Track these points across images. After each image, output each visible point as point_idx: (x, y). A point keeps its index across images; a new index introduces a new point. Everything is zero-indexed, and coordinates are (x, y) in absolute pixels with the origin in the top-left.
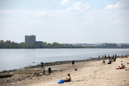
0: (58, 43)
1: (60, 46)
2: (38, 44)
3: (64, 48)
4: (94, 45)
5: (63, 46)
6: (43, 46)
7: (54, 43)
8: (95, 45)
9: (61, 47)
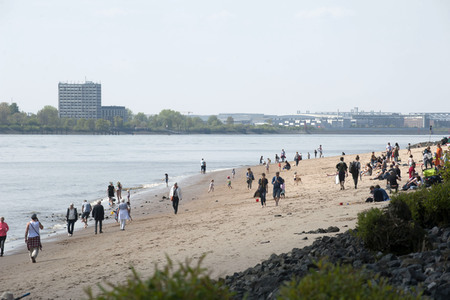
0: (178, 113)
1: (191, 125)
2: (111, 119)
3: (207, 132)
4: (308, 121)
5: (201, 126)
6: (128, 126)
7: (164, 112)
8: (312, 119)
9: (196, 127)
